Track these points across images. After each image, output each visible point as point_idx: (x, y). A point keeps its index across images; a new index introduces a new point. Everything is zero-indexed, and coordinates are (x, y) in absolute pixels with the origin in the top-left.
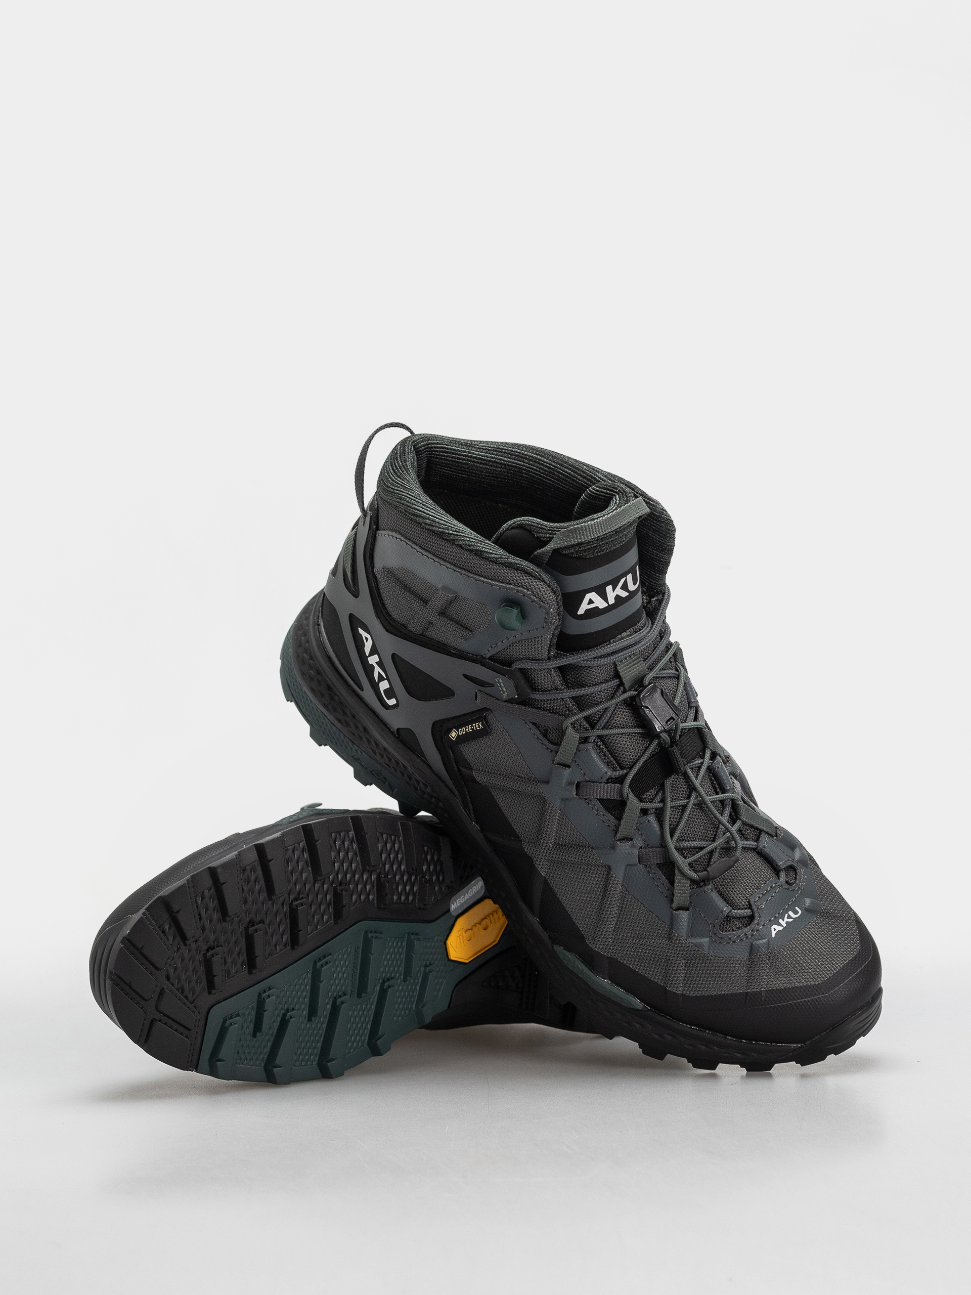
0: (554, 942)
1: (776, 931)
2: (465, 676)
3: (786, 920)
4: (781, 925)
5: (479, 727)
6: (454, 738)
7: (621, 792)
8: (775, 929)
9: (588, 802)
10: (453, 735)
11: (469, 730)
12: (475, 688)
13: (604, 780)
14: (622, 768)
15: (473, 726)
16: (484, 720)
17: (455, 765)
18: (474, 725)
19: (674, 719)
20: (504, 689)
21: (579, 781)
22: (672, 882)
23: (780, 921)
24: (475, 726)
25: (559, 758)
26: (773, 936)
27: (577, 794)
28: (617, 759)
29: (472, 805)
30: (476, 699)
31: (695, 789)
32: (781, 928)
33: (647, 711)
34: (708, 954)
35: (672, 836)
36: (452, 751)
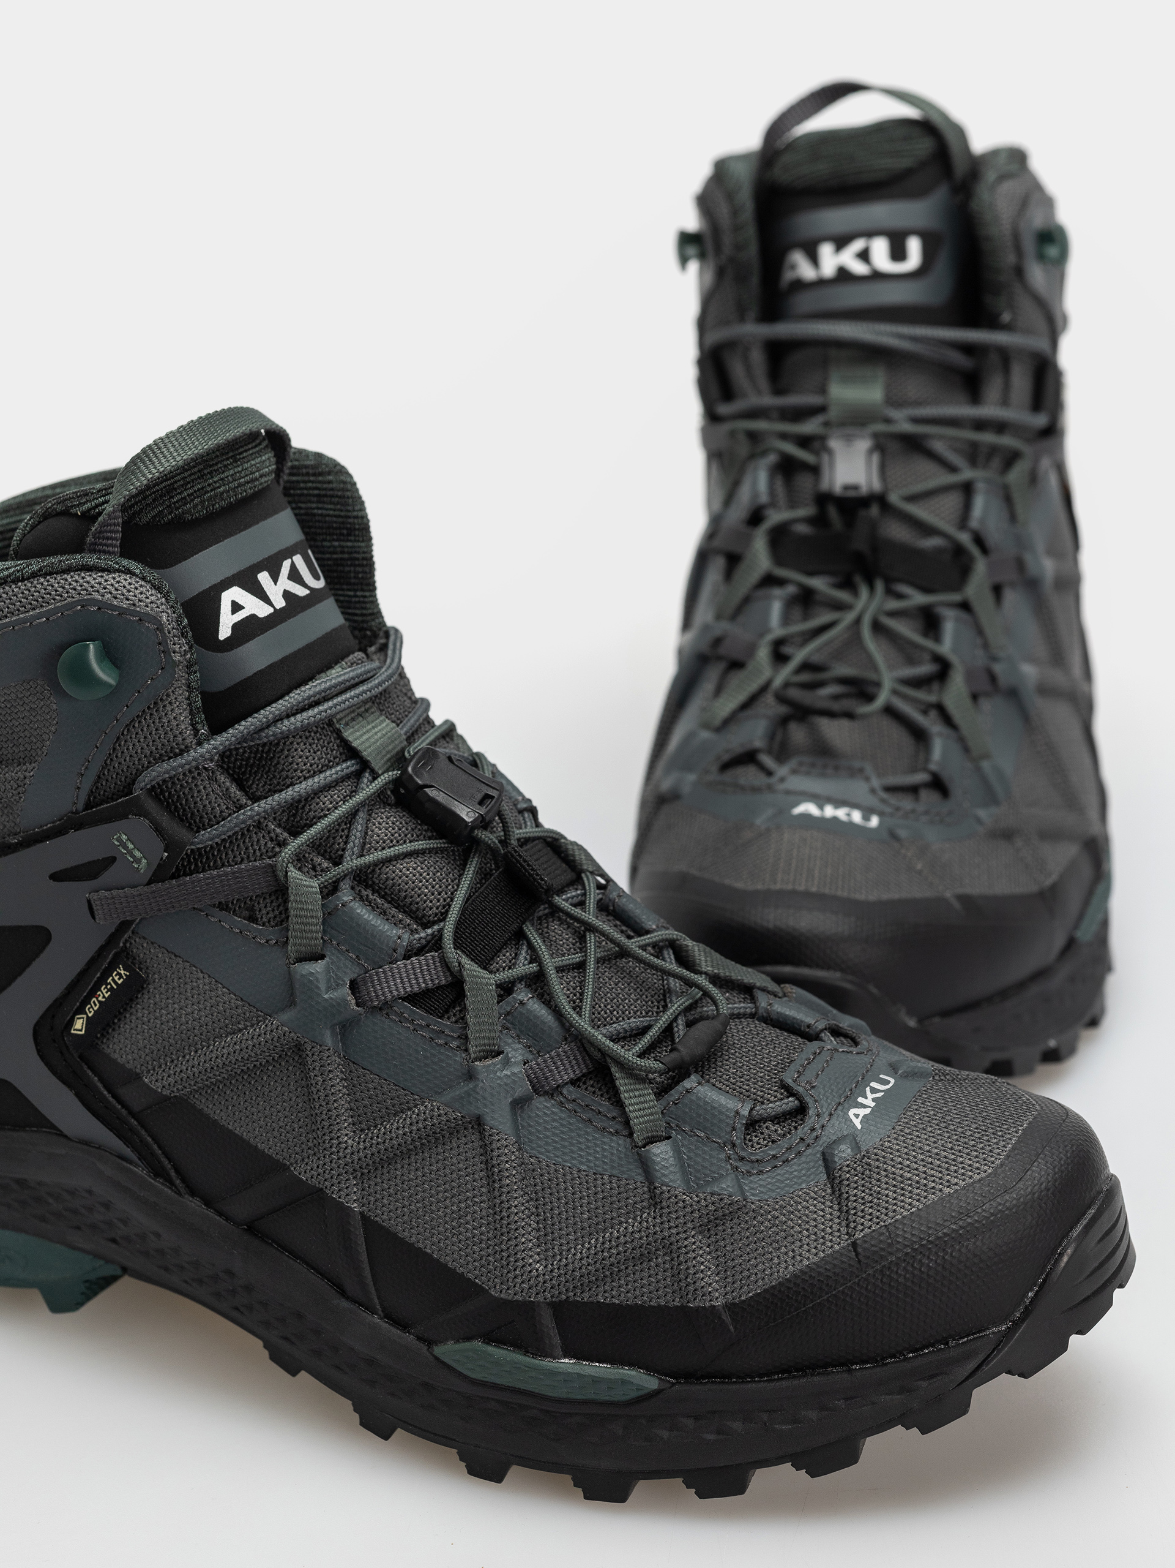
0: (430, 1343)
1: (860, 1118)
2: (56, 877)
3: (870, 1096)
4: (865, 1106)
5: (121, 977)
6: (81, 1030)
7: (445, 964)
8: (857, 1116)
9: (387, 1014)
10: (79, 1025)
11: (104, 997)
12: (81, 890)
13: (401, 951)
14: (425, 926)
15: (110, 983)
16: (124, 957)
17: (105, 1093)
18: (110, 980)
19: (492, 797)
20: (138, 854)
21: (353, 976)
22: (619, 1104)
23: (860, 1100)
24: (113, 980)
25: (295, 945)
26: (859, 1127)
27: (358, 1005)
28: (411, 911)
29: (170, 1162)
30: (94, 917)
31: (590, 928)
32: (868, 1111)
33: (431, 792)
34: (744, 1200)
35: (578, 1009)
36: (89, 1068)
